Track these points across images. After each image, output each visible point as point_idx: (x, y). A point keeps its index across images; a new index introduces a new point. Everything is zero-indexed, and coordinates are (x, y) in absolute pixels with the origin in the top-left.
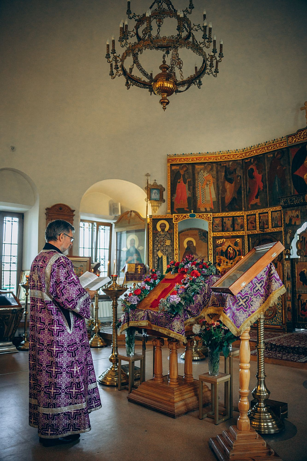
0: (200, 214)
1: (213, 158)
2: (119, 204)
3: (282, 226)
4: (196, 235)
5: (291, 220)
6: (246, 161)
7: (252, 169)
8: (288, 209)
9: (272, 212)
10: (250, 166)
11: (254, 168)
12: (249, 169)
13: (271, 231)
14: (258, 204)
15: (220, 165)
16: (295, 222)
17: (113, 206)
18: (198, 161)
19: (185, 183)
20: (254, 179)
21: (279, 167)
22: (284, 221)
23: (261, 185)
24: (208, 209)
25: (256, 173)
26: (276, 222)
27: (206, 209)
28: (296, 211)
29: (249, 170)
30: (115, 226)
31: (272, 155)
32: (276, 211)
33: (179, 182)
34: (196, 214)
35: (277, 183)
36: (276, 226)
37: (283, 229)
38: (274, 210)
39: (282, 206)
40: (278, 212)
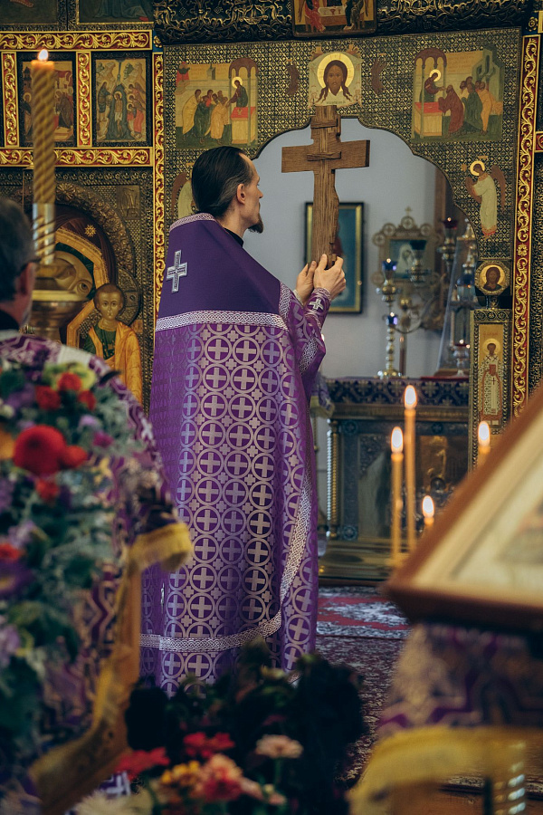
3: (150, 142)
5: (203, 112)
8: (191, 50)
9: (96, 55)
13: (89, 163)
16: (228, 129)
22: (168, 115)
26: (118, 117)
28: (236, 66)
32: (120, 56)
36: (118, 139)
37: (155, 156)
38: (107, 48)
39: (158, 30)
40: (133, 62)
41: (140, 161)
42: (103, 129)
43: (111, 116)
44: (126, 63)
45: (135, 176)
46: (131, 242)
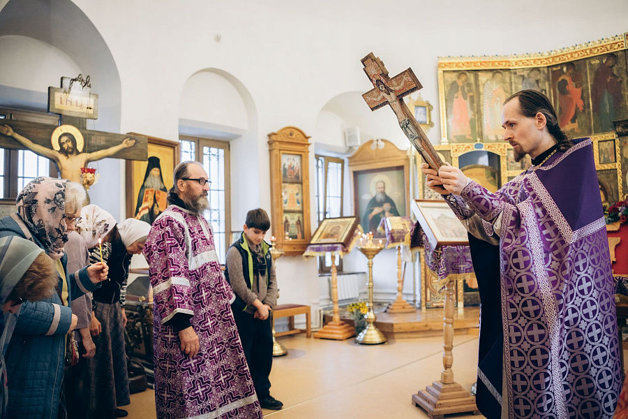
0: (490, 144)
1: (504, 63)
2: (358, 129)
3: (616, 162)
4: (482, 175)
6: (555, 69)
7: (564, 81)
10: (560, 76)
11: (568, 79)
12: (560, 80)
14: (576, 130)
15: (515, 73)
17: (349, 132)
18: (483, 68)
19: (465, 98)
20: (569, 96)
21: (610, 78)
23: (580, 104)
24: (500, 138)
25: (571, 86)
26: (606, 156)
27: (496, 137)
29: (559, 82)
30: (350, 162)
31: (598, 62)
33: (457, 97)
34: (484, 144)
35: (606, 100)
36: (606, 162)
37: (618, 165)
38: (602, 139)
39: (617, 133)
40: (610, 142)
41: (613, 167)
42: (602, 160)
43: (604, 156)
44: (607, 143)
45: (612, 171)
46: (611, 189)
